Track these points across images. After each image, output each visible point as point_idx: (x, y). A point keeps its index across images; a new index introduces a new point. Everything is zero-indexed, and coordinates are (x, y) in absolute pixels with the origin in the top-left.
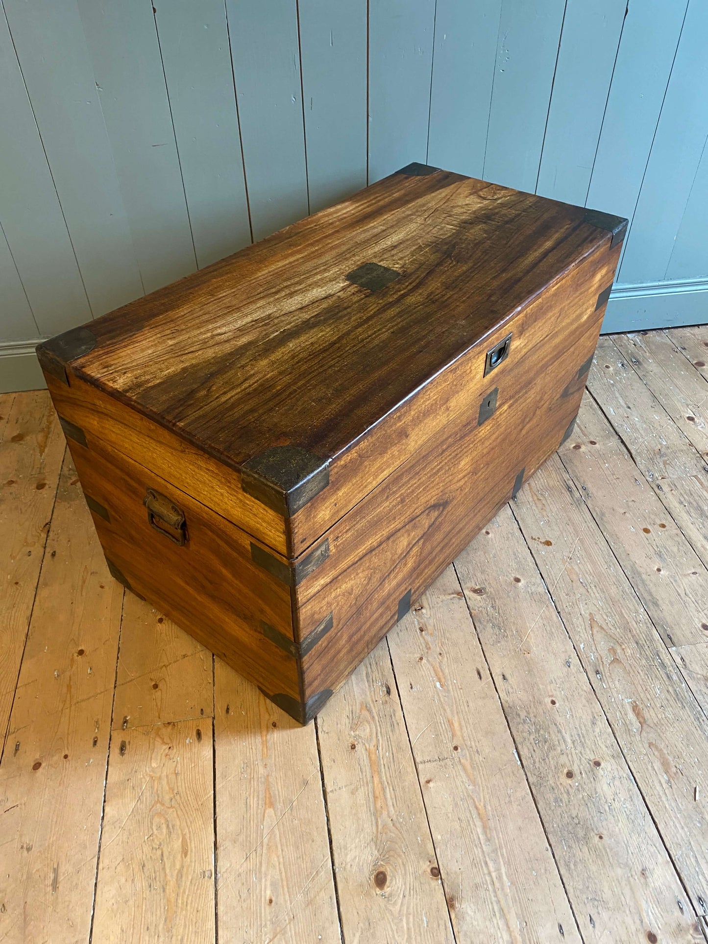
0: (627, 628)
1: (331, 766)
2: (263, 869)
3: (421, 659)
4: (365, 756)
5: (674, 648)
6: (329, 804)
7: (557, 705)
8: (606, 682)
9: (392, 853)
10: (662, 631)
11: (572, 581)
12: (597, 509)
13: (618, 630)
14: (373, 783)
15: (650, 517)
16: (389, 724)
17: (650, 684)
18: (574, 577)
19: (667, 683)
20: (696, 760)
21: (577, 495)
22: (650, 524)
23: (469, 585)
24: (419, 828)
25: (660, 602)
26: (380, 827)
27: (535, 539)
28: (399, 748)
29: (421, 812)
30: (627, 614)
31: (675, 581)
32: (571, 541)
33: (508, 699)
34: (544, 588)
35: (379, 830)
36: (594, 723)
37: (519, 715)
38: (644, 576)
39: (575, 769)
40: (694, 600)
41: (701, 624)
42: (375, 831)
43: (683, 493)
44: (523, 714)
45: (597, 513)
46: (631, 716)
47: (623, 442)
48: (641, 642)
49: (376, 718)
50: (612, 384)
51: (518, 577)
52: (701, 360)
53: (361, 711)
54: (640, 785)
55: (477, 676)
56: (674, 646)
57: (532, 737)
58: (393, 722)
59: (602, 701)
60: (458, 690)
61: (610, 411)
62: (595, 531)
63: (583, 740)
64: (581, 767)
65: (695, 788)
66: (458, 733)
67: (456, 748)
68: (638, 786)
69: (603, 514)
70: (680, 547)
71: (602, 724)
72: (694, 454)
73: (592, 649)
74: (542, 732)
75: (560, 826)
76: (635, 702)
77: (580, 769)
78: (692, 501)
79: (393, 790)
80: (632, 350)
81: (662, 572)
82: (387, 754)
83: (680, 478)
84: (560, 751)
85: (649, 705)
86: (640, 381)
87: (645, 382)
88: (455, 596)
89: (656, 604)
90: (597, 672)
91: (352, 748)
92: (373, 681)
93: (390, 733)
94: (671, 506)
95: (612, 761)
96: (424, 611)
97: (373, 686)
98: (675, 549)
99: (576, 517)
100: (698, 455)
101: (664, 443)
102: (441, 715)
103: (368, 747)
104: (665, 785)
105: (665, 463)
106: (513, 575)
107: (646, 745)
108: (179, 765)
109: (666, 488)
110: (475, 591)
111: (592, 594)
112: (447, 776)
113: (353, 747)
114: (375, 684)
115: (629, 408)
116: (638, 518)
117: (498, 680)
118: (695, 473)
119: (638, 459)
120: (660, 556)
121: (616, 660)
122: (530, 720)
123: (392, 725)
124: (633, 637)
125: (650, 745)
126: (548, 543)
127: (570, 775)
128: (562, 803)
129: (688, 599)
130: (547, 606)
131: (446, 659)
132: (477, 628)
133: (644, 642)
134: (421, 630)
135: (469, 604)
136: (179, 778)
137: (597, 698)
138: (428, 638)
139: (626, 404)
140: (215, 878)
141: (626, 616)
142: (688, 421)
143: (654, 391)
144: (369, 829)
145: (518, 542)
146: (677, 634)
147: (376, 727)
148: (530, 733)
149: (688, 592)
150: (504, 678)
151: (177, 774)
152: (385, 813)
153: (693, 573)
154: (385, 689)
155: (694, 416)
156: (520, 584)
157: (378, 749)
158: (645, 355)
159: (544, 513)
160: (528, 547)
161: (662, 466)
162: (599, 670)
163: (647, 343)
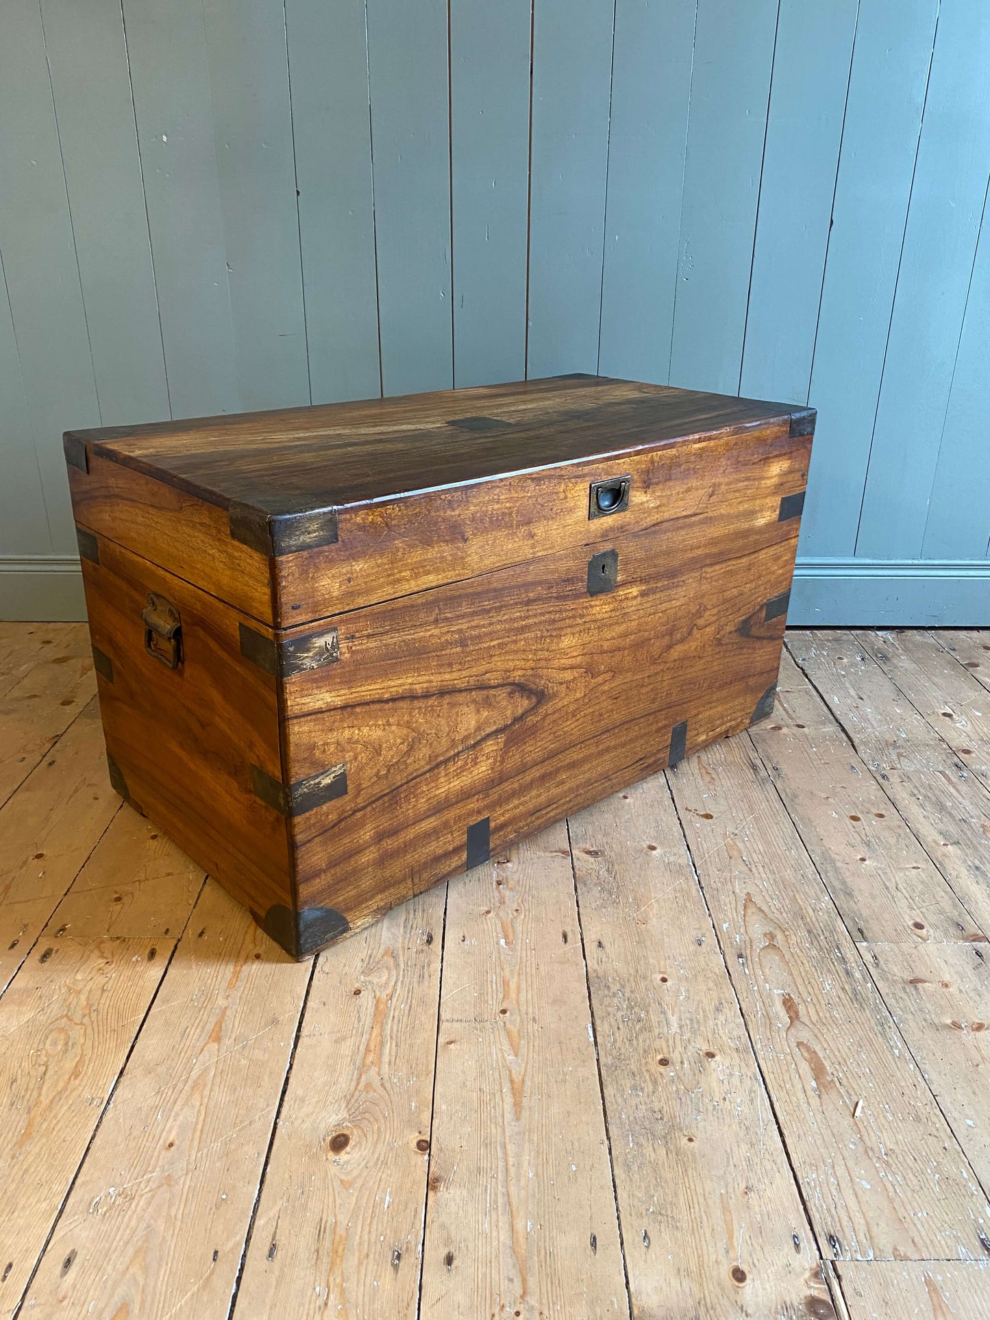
0: (800, 915)
1: (318, 1009)
2: (177, 1107)
3: (488, 912)
4: (370, 1004)
5: (865, 944)
6: (299, 1049)
7: (669, 983)
8: (751, 967)
9: (367, 1115)
10: (851, 924)
11: (731, 858)
12: (788, 790)
13: (784, 915)
14: (371, 1034)
15: (863, 805)
16: (417, 975)
17: (816, 977)
18: (735, 853)
19: (843, 980)
20: (868, 1070)
21: (763, 773)
22: (862, 812)
23: (582, 845)
24: (418, 1092)
25: (856, 893)
26: (361, 1087)
27: (690, 811)
28: (422, 1002)
29: (427, 1075)
30: (802, 899)
31: (885, 873)
32: (742, 818)
33: (598, 969)
34: (688, 860)
35: (359, 1087)
36: (718, 1010)
37: (609, 987)
38: (839, 864)
39: (675, 1057)
40: (908, 897)
41: (912, 922)
42: (352, 1088)
43: (917, 785)
44: (614, 988)
45: (787, 795)
46: (779, 1009)
47: (844, 730)
48: (815, 931)
49: (402, 966)
50: (843, 675)
51: (653, 844)
52: (974, 661)
53: (383, 956)
54: (770, 1087)
55: (561, 939)
56: (866, 941)
57: (620, 1013)
58: (423, 973)
59: (738, 987)
60: (529, 950)
61: (834, 700)
62: (780, 811)
63: (696, 1026)
64: (685, 1056)
65: (857, 1103)
66: (513, 995)
67: (504, 1012)
68: (766, 1088)
69: (796, 796)
70: (900, 840)
71: (732, 1012)
72: (945, 749)
73: (740, 931)
74: (636, 1009)
75: (631, 1118)
76: (789, 995)
77: (682, 1058)
78: (930, 795)
79: (397, 1045)
80: (881, 646)
81: (867, 862)
82: (403, 1006)
83: (917, 771)
84: (656, 1034)
85: (809, 1000)
86: (883, 675)
87: (890, 676)
88: (560, 854)
89: (849, 894)
90: (740, 956)
91: (355, 994)
92: (412, 928)
93: (416, 985)
94: (898, 797)
95: (735, 1054)
96: (509, 865)
97: (410, 932)
98: (893, 841)
99: (756, 794)
100: (950, 751)
101: (904, 736)
102: (496, 973)
103: (378, 994)
104: (810, 1093)
105: (899, 755)
106: (648, 843)
107: (793, 1045)
108: (111, 981)
109: (895, 779)
110: (589, 852)
111: (756, 875)
112: (481, 1040)
113: (357, 992)
114: (413, 931)
115: (862, 699)
116: (846, 804)
117: (591, 948)
118: (941, 768)
119: (861, 748)
120: (868, 846)
121: (772, 946)
122: (624, 995)
123: (421, 977)
124: (805, 924)
125: (799, 1044)
126: (708, 816)
127: (664, 1062)
128: (643, 1092)
129: (899, 893)
130: (687, 879)
131: (523, 917)
132: (579, 890)
133: (820, 933)
134: (499, 883)
135: (575, 864)
136: (105, 994)
137: (732, 984)
138: (507, 893)
139: (858, 694)
140: (105, 1109)
141: (799, 901)
142: (943, 717)
143: (902, 686)
144: (344, 1083)
145: (665, 810)
146: (873, 929)
147: (398, 975)
148: (618, 1009)
149: (900, 886)
150: (600, 945)
151: (103, 990)
152: (374, 1070)
153: (913, 868)
154: (425, 938)
155: (952, 713)
156: (654, 852)
157: (391, 999)
158: (896, 652)
159: (712, 787)
160: (679, 819)
161: (894, 757)
162: (744, 954)
163: (902, 641)
